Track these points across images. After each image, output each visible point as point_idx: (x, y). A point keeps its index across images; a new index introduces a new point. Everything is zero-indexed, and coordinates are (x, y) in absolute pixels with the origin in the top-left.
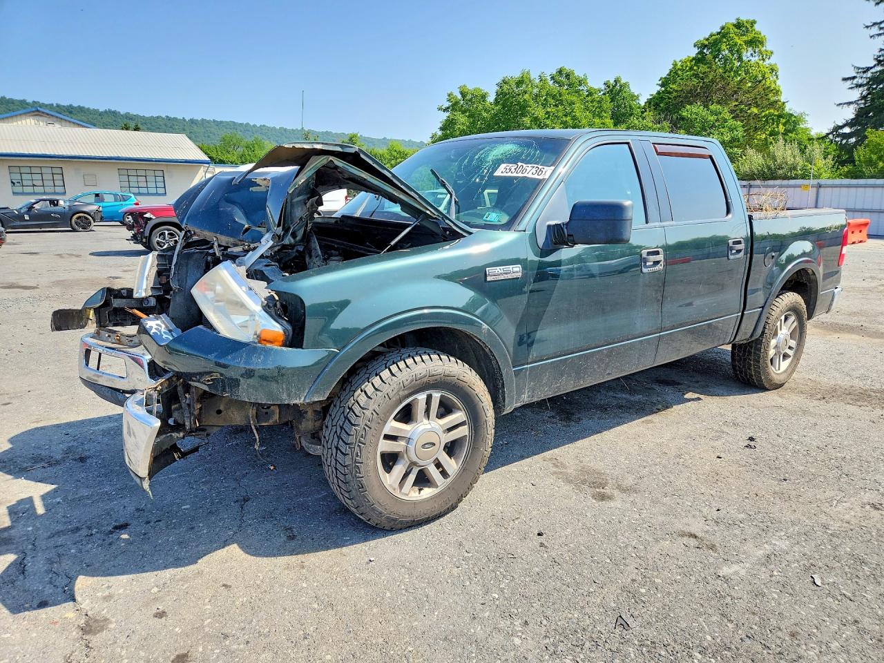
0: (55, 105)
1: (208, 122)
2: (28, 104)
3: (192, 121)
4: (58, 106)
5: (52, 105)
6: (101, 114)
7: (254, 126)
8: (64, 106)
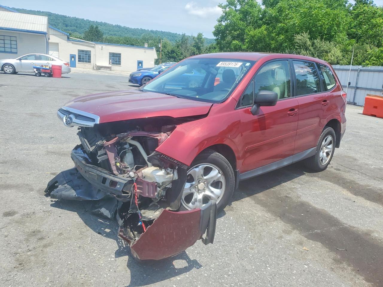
0: (95, 22)
2: (84, 21)
3: (152, 31)
4: (96, 22)
5: (94, 21)
6: (114, 27)
7: (179, 35)
8: (99, 22)
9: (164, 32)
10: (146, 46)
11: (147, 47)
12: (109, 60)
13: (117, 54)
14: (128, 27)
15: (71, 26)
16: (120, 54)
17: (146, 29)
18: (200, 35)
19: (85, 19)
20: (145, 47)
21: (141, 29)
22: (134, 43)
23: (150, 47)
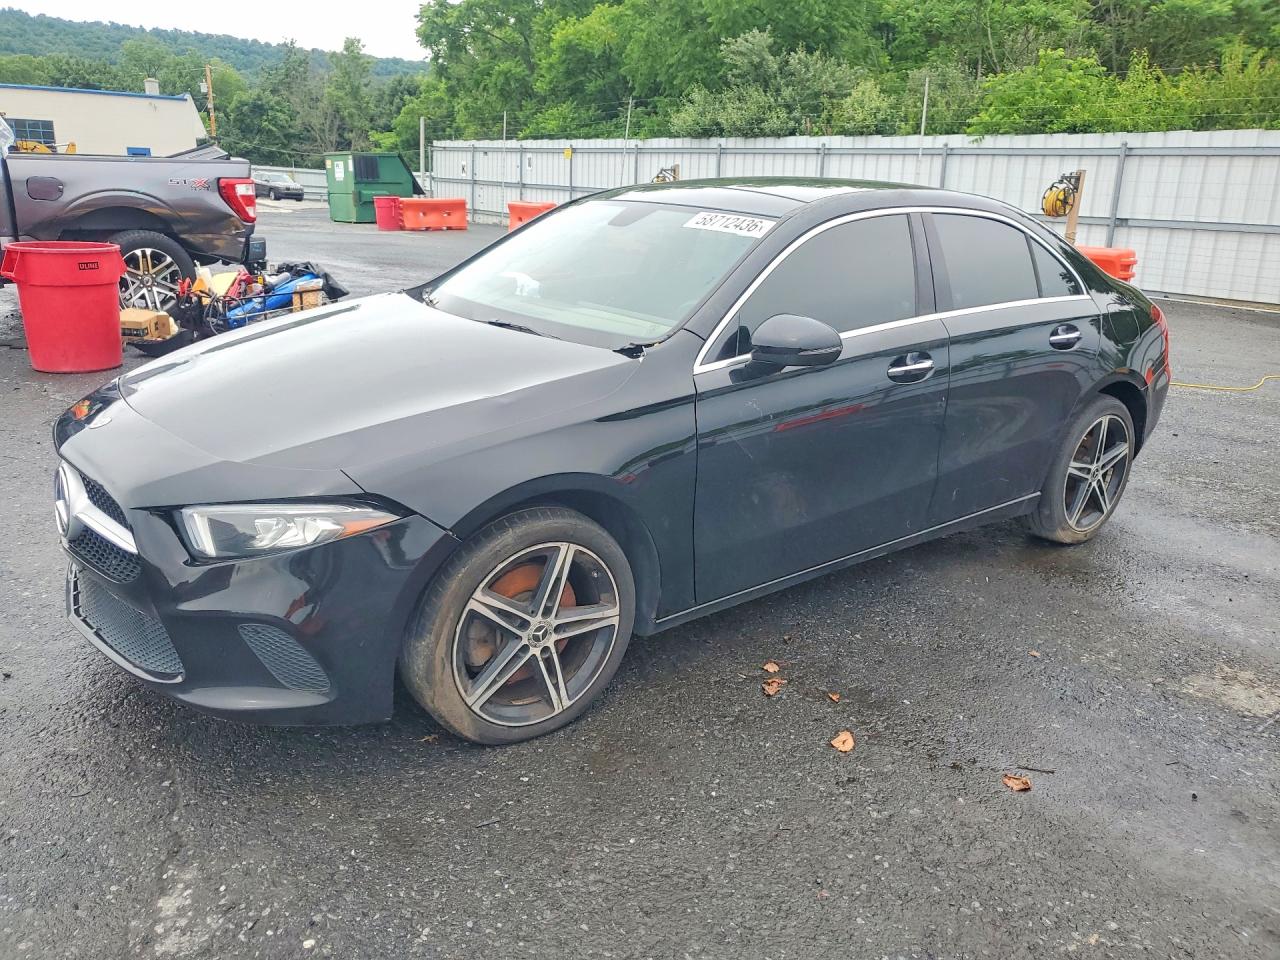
1: (187, 35)
3: (157, 32)
7: (268, 45)
9: (209, 36)
10: (152, 87)
11: (157, 93)
13: (35, 124)
16: (48, 125)
17: (135, 25)
18: (351, 45)
20: (147, 93)
21: (113, 23)
22: (92, 79)
23: (169, 92)
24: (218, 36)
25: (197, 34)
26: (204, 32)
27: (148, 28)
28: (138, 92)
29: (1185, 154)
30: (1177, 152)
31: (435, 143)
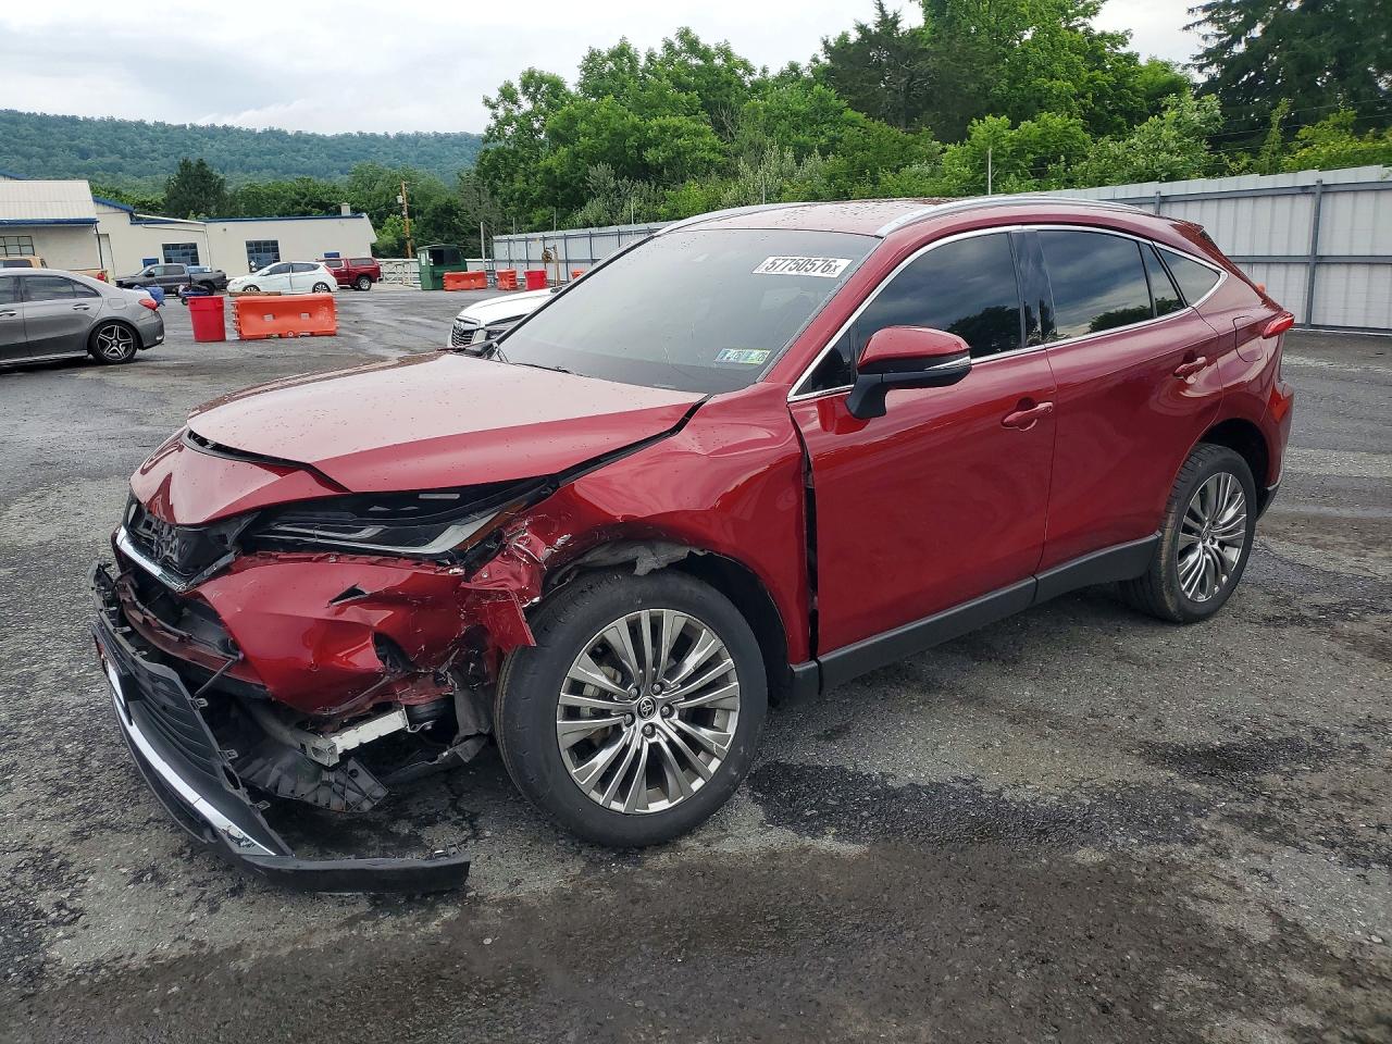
9: (447, 136)
10: (346, 210)
11: (348, 214)
12: (250, 262)
13: (266, 243)
14: (310, 133)
15: (101, 154)
16: (275, 243)
19: (150, 121)
20: (341, 214)
21: (360, 133)
23: (355, 213)
24: (456, 135)
25: (436, 134)
26: (443, 133)
27: (392, 134)
28: (337, 213)
29: (1255, 195)
30: (1249, 194)
31: (494, 238)
